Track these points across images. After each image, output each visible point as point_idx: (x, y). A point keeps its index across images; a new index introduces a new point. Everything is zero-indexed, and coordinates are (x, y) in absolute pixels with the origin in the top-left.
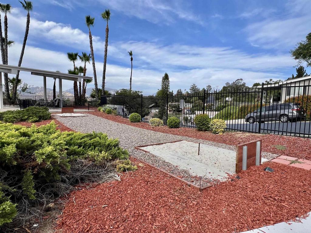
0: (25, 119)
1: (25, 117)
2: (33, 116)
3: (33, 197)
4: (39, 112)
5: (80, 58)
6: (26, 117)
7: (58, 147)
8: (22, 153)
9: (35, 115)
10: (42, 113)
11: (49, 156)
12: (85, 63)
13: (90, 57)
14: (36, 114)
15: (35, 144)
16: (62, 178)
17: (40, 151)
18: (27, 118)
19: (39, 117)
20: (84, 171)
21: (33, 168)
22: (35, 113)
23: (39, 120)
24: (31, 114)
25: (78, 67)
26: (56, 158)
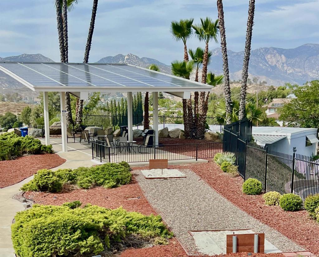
0: (100, 183)
1: (100, 180)
2: (109, 179)
3: (109, 247)
4: (116, 172)
5: (197, 32)
6: (102, 180)
7: (120, 225)
8: (105, 226)
9: (112, 177)
10: (121, 174)
11: (115, 229)
12: (208, 42)
13: (218, 27)
14: (113, 175)
15: (110, 222)
16: (122, 242)
17: (112, 226)
18: (103, 182)
19: (116, 180)
20: (135, 241)
21: (109, 234)
22: (111, 174)
23: (117, 184)
24: (107, 176)
25: (194, 50)
26: (118, 230)
